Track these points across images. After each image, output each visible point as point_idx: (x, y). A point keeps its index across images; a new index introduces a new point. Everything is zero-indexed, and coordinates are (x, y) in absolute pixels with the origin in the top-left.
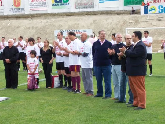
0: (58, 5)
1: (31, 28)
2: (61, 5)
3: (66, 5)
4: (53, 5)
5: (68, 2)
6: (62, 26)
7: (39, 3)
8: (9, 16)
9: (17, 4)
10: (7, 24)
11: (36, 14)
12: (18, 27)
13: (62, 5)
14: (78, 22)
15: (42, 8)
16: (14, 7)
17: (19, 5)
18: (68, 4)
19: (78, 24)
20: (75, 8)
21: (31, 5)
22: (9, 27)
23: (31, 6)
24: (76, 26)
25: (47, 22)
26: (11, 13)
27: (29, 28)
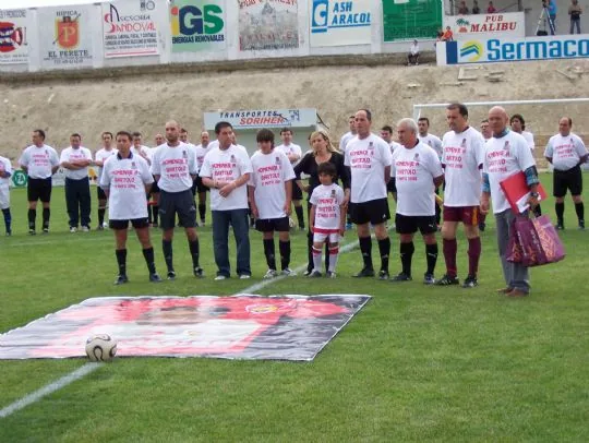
0: (190, 40)
1: (121, 109)
2: (197, 39)
3: (214, 39)
4: (176, 40)
5: (221, 32)
6: (212, 100)
7: (134, 36)
8: (49, 73)
9: (66, 40)
10: (46, 97)
11: (128, 68)
12: (80, 107)
13: (203, 39)
14: (258, 90)
15: (144, 49)
16: (58, 49)
17: (74, 40)
18: (222, 38)
19: (260, 95)
20: (242, 48)
21: (110, 41)
22: (52, 105)
23: (109, 43)
24: (253, 99)
25: (165, 90)
26: (51, 66)
27: (115, 108)
